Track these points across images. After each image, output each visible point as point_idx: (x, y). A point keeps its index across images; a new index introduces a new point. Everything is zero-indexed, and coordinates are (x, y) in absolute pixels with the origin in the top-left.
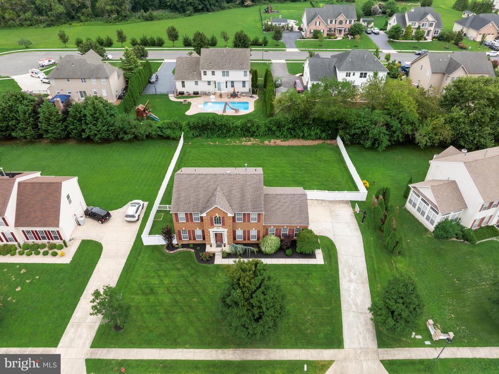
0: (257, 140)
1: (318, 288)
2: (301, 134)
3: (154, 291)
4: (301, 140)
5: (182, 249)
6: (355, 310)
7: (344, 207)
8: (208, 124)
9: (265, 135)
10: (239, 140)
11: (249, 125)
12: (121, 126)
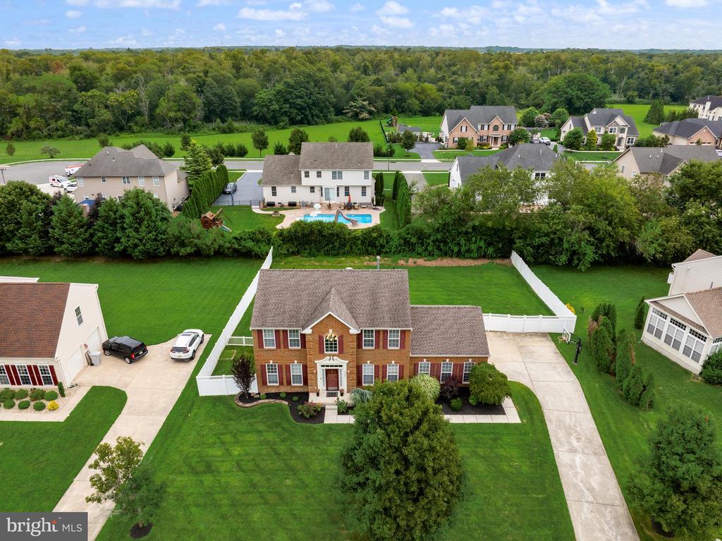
0: (386, 259)
1: (516, 462)
2: (456, 249)
3: (213, 468)
4: (456, 260)
5: (266, 401)
6: (591, 499)
7: (541, 341)
8: (312, 232)
9: (400, 252)
10: (359, 259)
11: (375, 235)
12: (177, 233)
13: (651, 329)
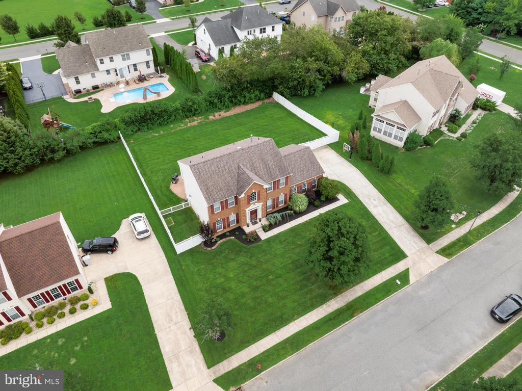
0: (200, 118)
3: (227, 289)
4: (242, 106)
5: (221, 241)
6: (394, 226)
7: (326, 152)
8: (146, 114)
9: (207, 110)
10: (183, 123)
11: (190, 104)
12: (46, 144)
13: (375, 129)
